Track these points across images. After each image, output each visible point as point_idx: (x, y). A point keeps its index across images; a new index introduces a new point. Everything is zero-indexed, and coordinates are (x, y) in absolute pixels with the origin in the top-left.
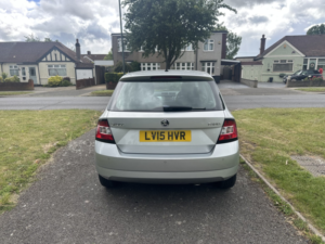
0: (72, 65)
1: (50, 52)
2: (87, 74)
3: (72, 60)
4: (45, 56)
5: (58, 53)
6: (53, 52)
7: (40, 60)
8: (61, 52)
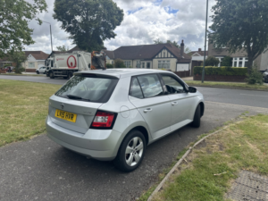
0: (175, 60)
1: (161, 51)
2: (185, 67)
3: (175, 57)
4: (157, 54)
5: (166, 51)
6: (163, 51)
7: (154, 57)
8: (169, 51)
